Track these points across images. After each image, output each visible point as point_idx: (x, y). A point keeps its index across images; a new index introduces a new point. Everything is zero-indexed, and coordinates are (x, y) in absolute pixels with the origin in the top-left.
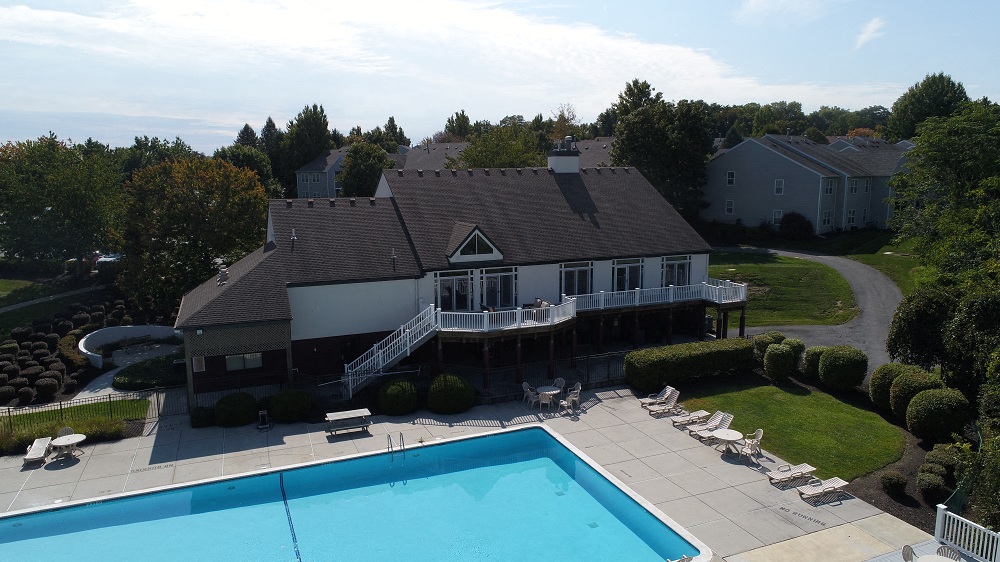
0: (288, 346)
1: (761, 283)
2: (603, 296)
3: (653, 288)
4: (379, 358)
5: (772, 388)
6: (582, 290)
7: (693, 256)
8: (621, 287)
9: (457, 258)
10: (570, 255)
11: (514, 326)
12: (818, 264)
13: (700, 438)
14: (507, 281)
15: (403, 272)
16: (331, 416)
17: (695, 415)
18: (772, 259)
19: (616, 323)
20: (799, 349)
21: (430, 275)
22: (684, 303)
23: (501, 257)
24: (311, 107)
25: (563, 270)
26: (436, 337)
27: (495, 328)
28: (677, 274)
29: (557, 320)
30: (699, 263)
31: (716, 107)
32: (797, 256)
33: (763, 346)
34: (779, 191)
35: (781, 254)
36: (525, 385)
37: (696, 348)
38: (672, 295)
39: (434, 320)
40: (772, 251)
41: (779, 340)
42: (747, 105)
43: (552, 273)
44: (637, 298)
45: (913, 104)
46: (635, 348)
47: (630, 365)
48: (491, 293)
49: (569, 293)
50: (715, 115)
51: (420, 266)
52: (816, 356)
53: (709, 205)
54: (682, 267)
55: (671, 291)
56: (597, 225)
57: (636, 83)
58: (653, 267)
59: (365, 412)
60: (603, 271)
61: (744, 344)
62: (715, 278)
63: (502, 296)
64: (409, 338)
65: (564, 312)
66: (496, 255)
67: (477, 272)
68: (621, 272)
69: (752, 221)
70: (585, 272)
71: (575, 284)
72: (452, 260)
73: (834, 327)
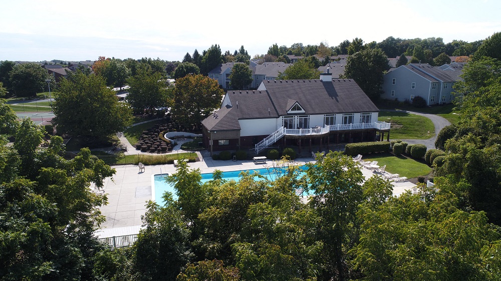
0: (239, 138)
1: (400, 124)
2: (339, 126)
3: (357, 124)
4: (266, 142)
5: (395, 157)
6: (332, 124)
7: (372, 113)
8: (345, 123)
9: (290, 112)
10: (328, 111)
11: (309, 134)
12: (424, 117)
13: (367, 168)
14: (306, 120)
15: (272, 116)
16: (255, 158)
17: (366, 162)
18: (406, 115)
19: (343, 136)
20: (406, 145)
21: (281, 117)
22: (368, 129)
23: (304, 112)
24: (214, 46)
25: (325, 117)
26: (284, 137)
27: (303, 134)
28: (367, 119)
29: (323, 133)
30: (374, 115)
31: (399, 40)
32: (417, 114)
33: (393, 144)
34: (413, 87)
35: (411, 113)
36: (312, 153)
37: (370, 144)
38: (363, 126)
39: (283, 131)
40: (408, 112)
41: (399, 142)
42: (415, 39)
43: (321, 117)
44: (351, 127)
45: (486, 46)
46: (349, 143)
47: (347, 148)
48: (301, 124)
49: (327, 124)
50: (398, 44)
51: (278, 114)
52: (411, 147)
53: (384, 92)
54: (368, 117)
55: (363, 125)
56: (337, 101)
57: (357, 39)
58: (357, 117)
59: (265, 157)
60: (339, 117)
61: (388, 143)
62: (380, 121)
63: (304, 124)
64: (275, 137)
65: (325, 130)
66: (303, 111)
67: (296, 116)
68: (346, 118)
69: (401, 99)
70: (333, 118)
71: (329, 121)
72: (288, 112)
73: (424, 140)
